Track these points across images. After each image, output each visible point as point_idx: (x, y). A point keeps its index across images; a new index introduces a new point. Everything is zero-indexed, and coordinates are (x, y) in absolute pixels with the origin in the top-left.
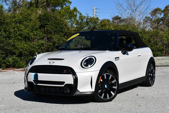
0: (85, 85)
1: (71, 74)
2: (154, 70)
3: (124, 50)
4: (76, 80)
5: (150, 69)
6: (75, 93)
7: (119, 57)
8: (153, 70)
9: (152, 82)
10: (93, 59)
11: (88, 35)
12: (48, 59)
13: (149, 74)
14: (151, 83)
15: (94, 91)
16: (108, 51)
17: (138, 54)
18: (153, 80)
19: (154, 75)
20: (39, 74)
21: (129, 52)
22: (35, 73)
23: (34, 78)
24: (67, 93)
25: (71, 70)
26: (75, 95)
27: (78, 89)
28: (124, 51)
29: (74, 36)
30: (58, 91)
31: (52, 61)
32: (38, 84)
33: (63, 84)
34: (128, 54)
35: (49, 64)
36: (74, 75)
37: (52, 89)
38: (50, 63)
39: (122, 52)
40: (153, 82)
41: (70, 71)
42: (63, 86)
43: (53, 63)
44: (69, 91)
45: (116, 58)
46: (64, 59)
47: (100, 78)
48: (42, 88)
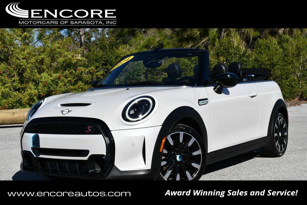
0: (130, 156)
1: (100, 133)
2: (285, 125)
3: (218, 84)
4: (111, 147)
5: (276, 125)
6: (109, 174)
7: (207, 99)
8: (283, 125)
9: (281, 149)
10: (148, 102)
11: (149, 58)
12: (61, 105)
13: (276, 135)
15: (150, 168)
17: (250, 94)
18: (284, 143)
19: (285, 134)
20: (41, 136)
21: (230, 89)
22: (34, 134)
23: (33, 144)
24: (95, 173)
26: (109, 177)
27: (116, 164)
28: (219, 86)
29: (123, 62)
30: (78, 169)
31: (66, 109)
32: (41, 156)
33: (86, 156)
34: (227, 93)
35: (61, 115)
36: (107, 136)
37: (67, 165)
38: (62, 112)
39: (214, 89)
40: (284, 147)
41: (100, 127)
42: (86, 158)
43: (69, 111)
44: (98, 170)
45: (199, 100)
46: (90, 104)
47: (164, 141)
48: (48, 164)
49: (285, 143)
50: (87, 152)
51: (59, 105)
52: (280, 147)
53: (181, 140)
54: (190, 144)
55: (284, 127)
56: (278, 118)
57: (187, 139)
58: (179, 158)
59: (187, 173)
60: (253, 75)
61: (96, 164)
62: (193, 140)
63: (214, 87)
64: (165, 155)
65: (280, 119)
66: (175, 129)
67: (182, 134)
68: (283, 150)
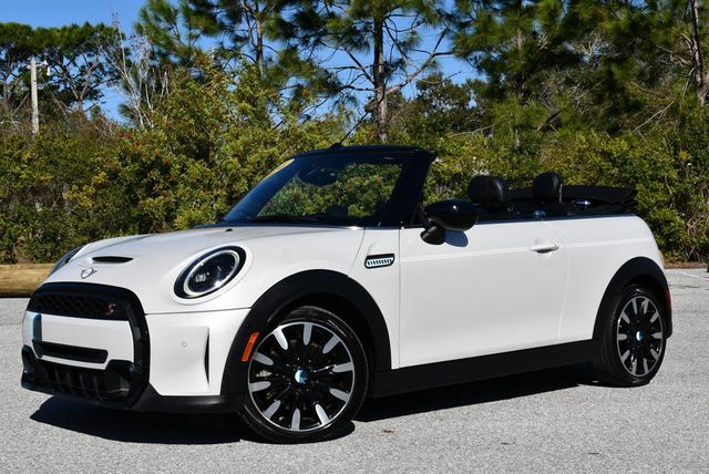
0: (180, 365)
1: (128, 319)
2: (656, 315)
3: (433, 224)
4: (143, 346)
5: (623, 315)
7: (392, 255)
8: (650, 314)
9: (640, 368)
11: (313, 165)
12: (94, 258)
13: (622, 337)
14: (633, 373)
15: (219, 394)
16: (355, 228)
17: (536, 243)
18: (650, 357)
19: (659, 336)
20: (45, 318)
22: (36, 314)
23: (34, 334)
24: (116, 397)
25: (129, 306)
27: (152, 382)
28: (434, 228)
31: (89, 266)
32: (45, 358)
33: (103, 361)
36: (138, 326)
37: (81, 377)
39: (422, 234)
40: (649, 365)
41: (127, 306)
42: (102, 366)
43: (93, 272)
44: (127, 390)
45: (369, 257)
46: (131, 259)
47: (253, 340)
48: (57, 373)
49: (656, 356)
50: (104, 353)
51: (90, 260)
52: (634, 364)
53: (307, 339)
54: (327, 348)
55: (652, 321)
56: (634, 300)
57: (320, 337)
58: (301, 376)
59: (319, 409)
60: (586, 203)
61: (121, 379)
62: (335, 340)
63: (423, 230)
64: (267, 368)
65: (639, 302)
66: (293, 317)
67: (308, 327)
68: (647, 371)
